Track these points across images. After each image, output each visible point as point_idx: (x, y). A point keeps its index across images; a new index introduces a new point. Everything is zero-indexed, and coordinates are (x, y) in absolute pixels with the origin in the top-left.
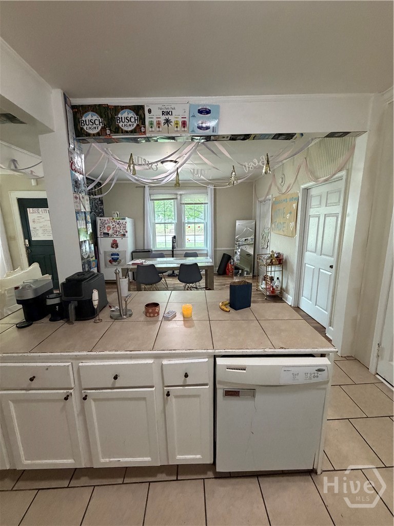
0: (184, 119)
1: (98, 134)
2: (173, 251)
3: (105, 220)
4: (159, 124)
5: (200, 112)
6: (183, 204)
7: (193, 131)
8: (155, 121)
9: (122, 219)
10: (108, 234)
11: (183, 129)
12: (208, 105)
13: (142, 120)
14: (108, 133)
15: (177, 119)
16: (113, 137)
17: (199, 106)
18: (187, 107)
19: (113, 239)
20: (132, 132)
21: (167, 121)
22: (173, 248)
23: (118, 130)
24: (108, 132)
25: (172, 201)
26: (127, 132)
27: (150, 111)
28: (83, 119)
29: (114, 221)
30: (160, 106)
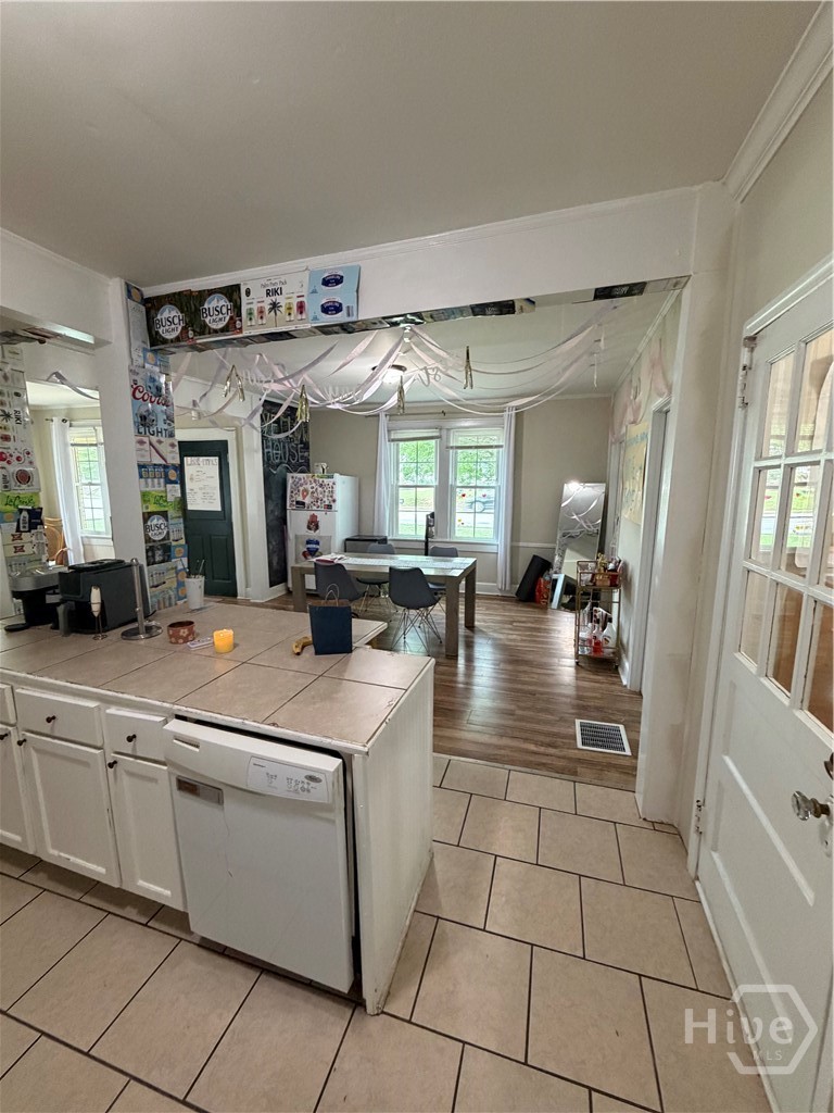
0: (301, 299)
1: (178, 339)
2: (427, 543)
3: (300, 479)
4: (261, 311)
5: (326, 282)
6: (452, 447)
7: (315, 319)
8: (255, 307)
9: (329, 477)
10: (303, 504)
11: (299, 317)
12: (340, 268)
13: (237, 308)
14: (191, 336)
15: (289, 301)
16: (198, 341)
17: (325, 271)
18: (306, 277)
19: (312, 512)
20: (224, 330)
21: (275, 306)
22: (427, 537)
23: (204, 330)
24: (191, 334)
25: (433, 441)
26: (216, 331)
27: (248, 293)
28: (159, 317)
29: (315, 481)
30: (264, 282)
